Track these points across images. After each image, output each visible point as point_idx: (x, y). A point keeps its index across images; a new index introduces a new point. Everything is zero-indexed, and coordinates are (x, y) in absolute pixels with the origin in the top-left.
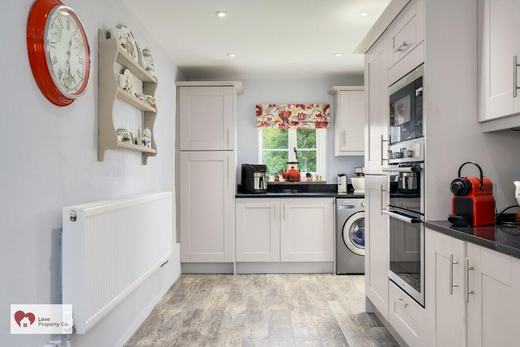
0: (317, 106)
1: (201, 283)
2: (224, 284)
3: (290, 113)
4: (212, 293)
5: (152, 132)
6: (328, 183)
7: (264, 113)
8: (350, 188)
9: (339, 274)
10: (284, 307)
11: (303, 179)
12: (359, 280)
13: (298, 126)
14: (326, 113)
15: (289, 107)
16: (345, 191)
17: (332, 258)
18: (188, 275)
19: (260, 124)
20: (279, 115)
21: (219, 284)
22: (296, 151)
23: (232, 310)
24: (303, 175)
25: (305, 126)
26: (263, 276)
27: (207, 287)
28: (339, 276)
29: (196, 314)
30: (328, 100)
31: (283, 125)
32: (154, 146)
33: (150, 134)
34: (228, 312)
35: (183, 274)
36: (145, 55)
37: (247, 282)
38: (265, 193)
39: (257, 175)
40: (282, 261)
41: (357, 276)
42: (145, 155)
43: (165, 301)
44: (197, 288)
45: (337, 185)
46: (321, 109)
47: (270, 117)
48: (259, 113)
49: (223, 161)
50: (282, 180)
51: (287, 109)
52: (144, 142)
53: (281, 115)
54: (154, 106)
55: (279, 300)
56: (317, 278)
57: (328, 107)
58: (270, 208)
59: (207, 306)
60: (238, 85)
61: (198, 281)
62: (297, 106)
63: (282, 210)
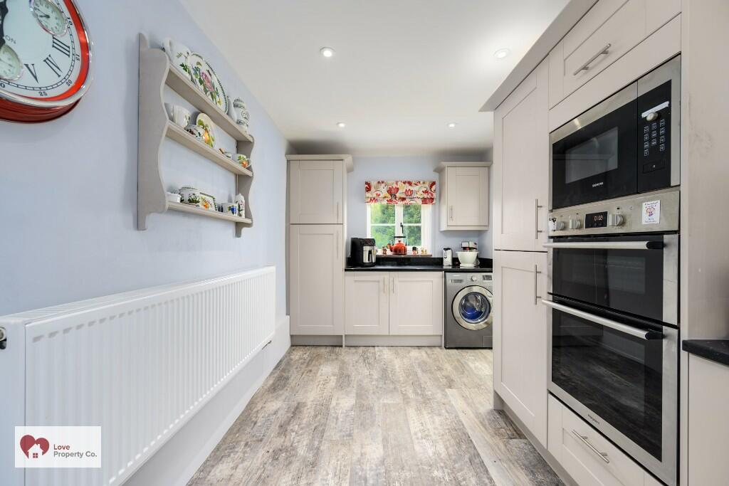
0: (424, 183)
1: (309, 358)
2: (333, 360)
3: (398, 189)
4: (319, 375)
5: (246, 199)
6: (433, 257)
7: (373, 189)
8: (456, 261)
9: (448, 348)
10: (398, 399)
11: (410, 252)
12: (470, 356)
13: (405, 202)
14: (433, 189)
15: (397, 184)
16: (451, 264)
17: (441, 331)
18: (298, 348)
19: (369, 199)
20: (388, 191)
21: (327, 360)
22: (402, 226)
23: (339, 404)
24: (409, 249)
25: (411, 202)
26: (371, 350)
27: (314, 365)
28: (448, 350)
29: (296, 410)
30: (434, 177)
31: (391, 201)
32: (248, 215)
33: (244, 201)
34: (334, 407)
35: (292, 346)
36: (236, 106)
37: (356, 357)
38: (374, 266)
39: (366, 249)
40: (391, 334)
41: (467, 350)
42: (239, 226)
43: (265, 387)
44: (303, 366)
45: (442, 258)
46: (427, 185)
47: (378, 192)
48: (368, 189)
49: (332, 234)
50: (389, 253)
51: (394, 186)
52: (232, 210)
53: (389, 191)
54: (249, 169)
55: (392, 386)
56: (427, 353)
57: (434, 183)
58: (378, 282)
59: (311, 396)
60: (348, 159)
61: (305, 356)
62: (404, 183)
63: (391, 284)
